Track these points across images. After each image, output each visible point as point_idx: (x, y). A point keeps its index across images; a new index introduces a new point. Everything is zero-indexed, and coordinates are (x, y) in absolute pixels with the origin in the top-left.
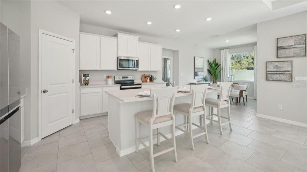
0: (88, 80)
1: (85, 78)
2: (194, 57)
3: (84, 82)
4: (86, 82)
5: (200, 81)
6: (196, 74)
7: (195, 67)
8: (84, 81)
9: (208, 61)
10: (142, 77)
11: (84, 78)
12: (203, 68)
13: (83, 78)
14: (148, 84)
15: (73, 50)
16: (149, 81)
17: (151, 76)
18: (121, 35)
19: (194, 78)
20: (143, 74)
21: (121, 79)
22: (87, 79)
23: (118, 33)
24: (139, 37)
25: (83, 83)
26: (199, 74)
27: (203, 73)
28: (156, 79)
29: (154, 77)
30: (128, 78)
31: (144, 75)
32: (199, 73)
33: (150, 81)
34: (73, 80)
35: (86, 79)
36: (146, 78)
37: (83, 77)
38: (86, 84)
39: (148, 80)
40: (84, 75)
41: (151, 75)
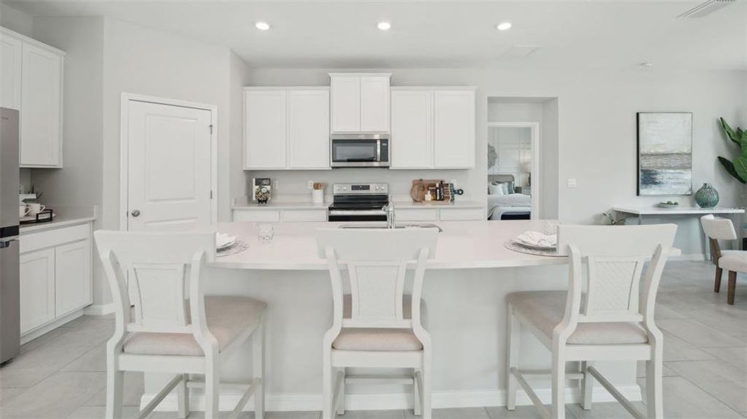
0: (268, 192)
1: (261, 188)
2: (638, 114)
3: (256, 197)
4: (261, 196)
5: (669, 203)
6: (645, 178)
7: (642, 151)
8: (257, 193)
9: (722, 125)
10: (414, 186)
11: (258, 187)
12: (690, 154)
13: (255, 188)
14: (426, 206)
15: (211, 126)
16: (430, 199)
17: (437, 186)
18: (338, 78)
19: (638, 194)
20: (417, 177)
21: (347, 190)
22: (264, 190)
23: (330, 74)
24: (390, 74)
25: (254, 199)
26: (668, 176)
27: (689, 171)
28: (460, 192)
29: (456, 188)
30: (367, 188)
31: (421, 180)
32: (664, 176)
33: (436, 199)
34: (211, 192)
35: (262, 190)
36: (424, 189)
37: (256, 185)
38: (263, 201)
39: (429, 197)
40: (259, 182)
41: (437, 181)
